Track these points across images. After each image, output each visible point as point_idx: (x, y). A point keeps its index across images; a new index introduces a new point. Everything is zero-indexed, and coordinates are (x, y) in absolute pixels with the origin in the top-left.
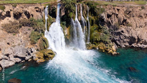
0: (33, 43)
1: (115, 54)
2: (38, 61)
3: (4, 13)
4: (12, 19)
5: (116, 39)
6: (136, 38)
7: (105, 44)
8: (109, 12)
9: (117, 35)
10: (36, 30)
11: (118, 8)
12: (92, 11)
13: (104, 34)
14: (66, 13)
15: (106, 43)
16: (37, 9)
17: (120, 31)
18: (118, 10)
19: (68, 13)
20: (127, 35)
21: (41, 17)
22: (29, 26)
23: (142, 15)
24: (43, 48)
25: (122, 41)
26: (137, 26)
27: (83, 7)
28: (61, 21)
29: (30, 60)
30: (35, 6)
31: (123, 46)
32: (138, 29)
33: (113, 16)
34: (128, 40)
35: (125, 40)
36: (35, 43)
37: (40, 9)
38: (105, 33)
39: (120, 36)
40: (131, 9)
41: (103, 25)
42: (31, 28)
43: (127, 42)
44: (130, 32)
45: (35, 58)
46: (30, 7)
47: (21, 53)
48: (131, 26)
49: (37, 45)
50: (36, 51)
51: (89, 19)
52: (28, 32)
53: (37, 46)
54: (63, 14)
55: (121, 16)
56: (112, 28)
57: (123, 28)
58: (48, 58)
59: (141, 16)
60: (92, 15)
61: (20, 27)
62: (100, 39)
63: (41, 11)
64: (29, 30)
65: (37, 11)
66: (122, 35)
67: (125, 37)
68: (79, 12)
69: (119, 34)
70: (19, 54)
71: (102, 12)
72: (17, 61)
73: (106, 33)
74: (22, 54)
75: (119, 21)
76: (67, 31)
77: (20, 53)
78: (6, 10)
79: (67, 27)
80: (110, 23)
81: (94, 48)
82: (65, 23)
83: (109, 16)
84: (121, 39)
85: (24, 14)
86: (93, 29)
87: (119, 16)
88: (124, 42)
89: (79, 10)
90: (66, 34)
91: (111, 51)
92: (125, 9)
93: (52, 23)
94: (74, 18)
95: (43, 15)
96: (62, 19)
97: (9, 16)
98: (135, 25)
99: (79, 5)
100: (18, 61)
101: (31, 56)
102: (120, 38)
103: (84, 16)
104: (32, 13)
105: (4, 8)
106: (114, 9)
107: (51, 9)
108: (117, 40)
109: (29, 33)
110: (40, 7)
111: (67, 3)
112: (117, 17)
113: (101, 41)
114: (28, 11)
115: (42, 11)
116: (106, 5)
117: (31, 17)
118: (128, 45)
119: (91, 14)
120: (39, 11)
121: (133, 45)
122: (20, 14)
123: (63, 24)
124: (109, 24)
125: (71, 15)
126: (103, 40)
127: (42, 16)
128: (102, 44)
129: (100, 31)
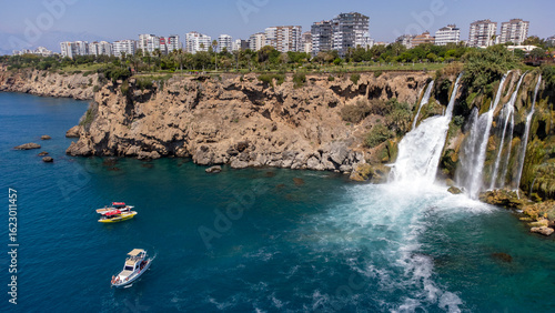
0: (366, 146)
3: (355, 88)
14: (466, 96)
16: (411, 83)
19: (468, 94)
21: (415, 99)
22: (381, 115)
28: (453, 114)
29: (346, 173)
30: (409, 76)
36: (369, 146)
37: (415, 81)
42: (382, 119)
45: (354, 172)
46: (397, 78)
49: (370, 150)
50: (364, 161)
52: (374, 125)
53: (370, 153)
61: (368, 114)
63: (416, 85)
64: (377, 121)
65: (410, 86)
72: (328, 166)
76: (457, 142)
77: (336, 154)
78: (360, 82)
79: (464, 131)
81: (506, 205)
82: (460, 119)
85: (384, 91)
90: (450, 147)
94: (483, 108)
96: (457, 109)
97: (364, 93)
99: (511, 73)
100: (330, 168)
101: (350, 168)
103: (519, 105)
105: (358, 78)
107: (440, 83)
115: (418, 87)
117: (394, 97)
119: (548, 103)
122: (379, 91)
123: (455, 122)
125: (471, 99)
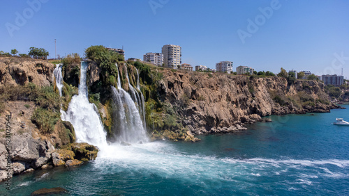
0: (45, 132)
1: (196, 141)
2: (70, 162)
5: (186, 122)
6: (215, 117)
7: (174, 131)
8: (171, 78)
9: (187, 116)
11: (181, 74)
12: (145, 76)
13: (169, 115)
14: (102, 78)
15: (174, 129)
16: (41, 68)
17: (190, 107)
18: (181, 76)
19: (106, 77)
20: (201, 113)
21: (49, 83)
22: (25, 100)
23: (212, 85)
24: (69, 141)
25: (196, 124)
26: (210, 101)
27: (129, 69)
28: (90, 93)
29: (45, 166)
30: (37, 62)
31: (200, 132)
32: (212, 104)
33: (176, 85)
34: (204, 123)
35: (200, 122)
37: (46, 67)
39: (192, 116)
40: (196, 77)
41: (163, 101)
42: (31, 104)
43: (204, 125)
44: (205, 109)
45: (57, 160)
46: (26, 63)
47: (27, 149)
48: (204, 100)
49: (53, 134)
50: (53, 147)
51: (141, 89)
52: (26, 111)
53: (54, 138)
55: (188, 85)
56: (178, 104)
57: (194, 104)
58: (87, 157)
59: (212, 87)
60: (145, 82)
62: (163, 124)
63: (48, 72)
64: (27, 107)
65: (39, 72)
66: (195, 114)
67: (200, 116)
68: (123, 78)
69: (190, 113)
70: (22, 151)
71: (161, 78)
72: (16, 169)
73: (169, 112)
74: (30, 153)
75: (186, 93)
76: (105, 111)
77: (25, 150)
79: (103, 103)
80: (173, 96)
82: (98, 95)
83: (171, 85)
84: (195, 121)
86: (149, 107)
87: (185, 85)
88: (200, 126)
89: (124, 74)
90: (104, 116)
91: (188, 137)
92: (189, 76)
93: (73, 95)
95: (53, 80)
96: (93, 89)
98: (207, 98)
99: (122, 64)
100: (20, 170)
101: (46, 159)
102: (193, 119)
103: (133, 83)
104: (30, 74)
106: (175, 74)
107: (70, 69)
108: (188, 124)
109: (27, 114)
110: (47, 65)
111: (103, 59)
112: (182, 88)
113: (165, 127)
114: (22, 68)
115: (50, 73)
117: (27, 82)
119: (143, 81)
121: (213, 129)
123: (95, 98)
124: (173, 98)
125: (113, 79)
126: (170, 125)
127: (51, 82)
128: (168, 132)
129: (160, 111)
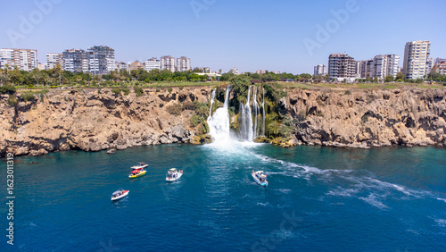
0: (193, 126)
2: (193, 142)
3: (170, 96)
4: (176, 101)
5: (301, 133)
6: (329, 132)
8: (293, 97)
9: (302, 128)
10: (198, 114)
11: (309, 92)
13: (285, 126)
14: (235, 97)
17: (305, 121)
19: (237, 97)
20: (315, 128)
23: (342, 102)
24: (202, 133)
25: (309, 136)
26: (332, 117)
27: (258, 91)
28: (229, 106)
30: (202, 89)
32: (333, 120)
33: (299, 102)
34: (319, 136)
35: (313, 135)
36: (194, 126)
38: (286, 124)
39: (306, 129)
40: (328, 94)
41: (284, 114)
42: (194, 112)
43: (318, 138)
44: (321, 124)
45: (191, 140)
46: (196, 90)
47: (179, 133)
48: (323, 116)
49: (196, 128)
50: (194, 134)
51: (265, 105)
54: (231, 97)
55: (312, 102)
56: (297, 118)
57: (310, 119)
58: (204, 141)
59: (341, 104)
61: (183, 110)
62: (278, 132)
65: (203, 94)
66: (309, 127)
67: (314, 131)
68: (251, 97)
69: (305, 126)
70: (177, 134)
71: (283, 97)
73: (288, 125)
74: (180, 135)
76: (234, 118)
78: (172, 92)
79: (236, 114)
81: (265, 141)
82: (233, 108)
84: (308, 134)
85: (188, 97)
86: (270, 119)
87: (309, 102)
88: (312, 138)
90: (233, 121)
91: (284, 144)
92: (319, 93)
93: (218, 108)
94: (244, 102)
95: (209, 99)
96: (231, 104)
97: (175, 99)
98: (328, 115)
102: (306, 131)
103: (259, 101)
104: (197, 96)
105: (171, 90)
106: (302, 93)
108: (303, 135)
109: (190, 117)
110: (207, 90)
112: (305, 104)
113: (279, 135)
114: (193, 93)
115: (208, 94)
116: (293, 88)
117: (196, 100)
118: (320, 143)
119: (268, 99)
120: (206, 94)
122: (185, 97)
123: (231, 110)
124: (293, 113)
125: (240, 98)
126: (282, 133)
128: (280, 138)
129: (280, 122)
